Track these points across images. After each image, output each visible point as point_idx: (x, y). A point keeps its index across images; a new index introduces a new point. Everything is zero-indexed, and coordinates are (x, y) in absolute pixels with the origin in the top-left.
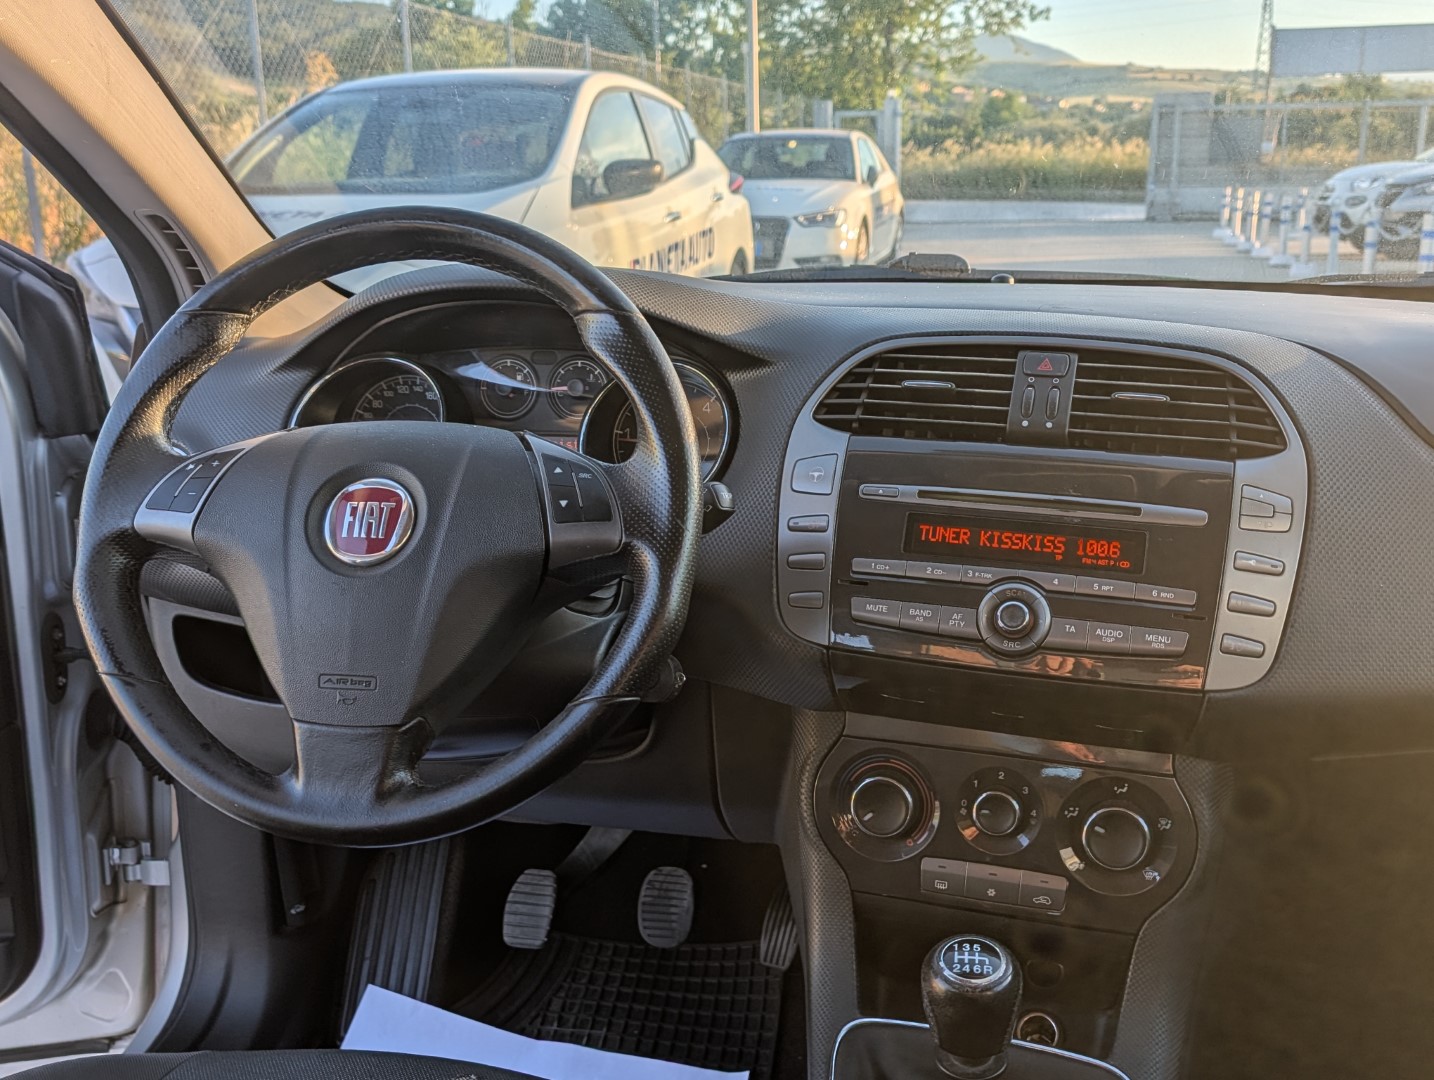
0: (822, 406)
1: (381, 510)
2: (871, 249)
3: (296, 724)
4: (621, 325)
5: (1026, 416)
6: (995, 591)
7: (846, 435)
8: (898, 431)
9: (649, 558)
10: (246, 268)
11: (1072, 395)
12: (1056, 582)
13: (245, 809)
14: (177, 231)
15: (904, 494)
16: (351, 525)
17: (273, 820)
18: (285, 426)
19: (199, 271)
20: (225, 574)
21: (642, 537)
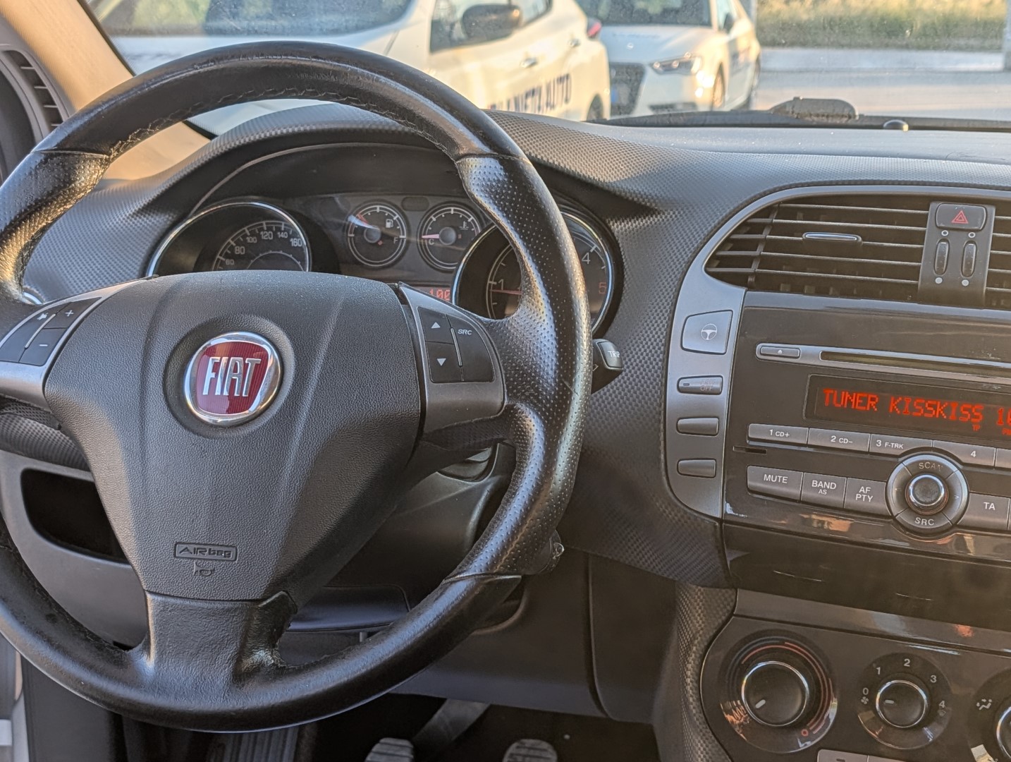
0: (715, 260)
1: (246, 366)
2: (727, 97)
3: (149, 597)
4: (505, 170)
5: (940, 273)
6: (907, 462)
7: (742, 290)
8: (797, 286)
9: (533, 422)
10: (107, 105)
11: (989, 251)
12: (974, 454)
13: (92, 687)
14: (35, 67)
15: (805, 355)
16: (213, 383)
17: (122, 700)
18: (143, 274)
19: (56, 110)
20: (77, 432)
21: (526, 400)
